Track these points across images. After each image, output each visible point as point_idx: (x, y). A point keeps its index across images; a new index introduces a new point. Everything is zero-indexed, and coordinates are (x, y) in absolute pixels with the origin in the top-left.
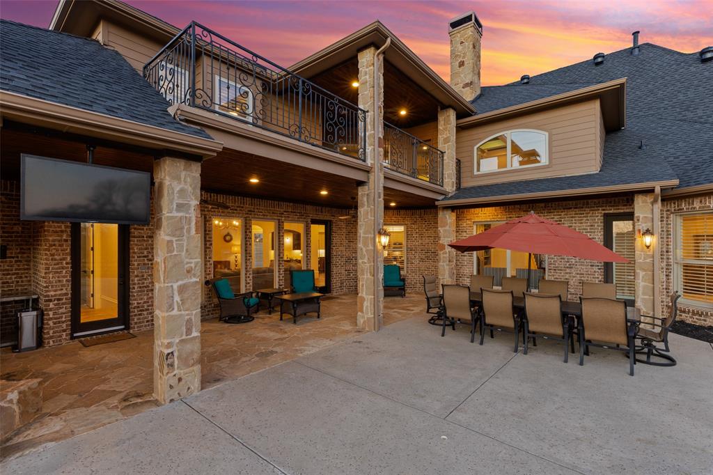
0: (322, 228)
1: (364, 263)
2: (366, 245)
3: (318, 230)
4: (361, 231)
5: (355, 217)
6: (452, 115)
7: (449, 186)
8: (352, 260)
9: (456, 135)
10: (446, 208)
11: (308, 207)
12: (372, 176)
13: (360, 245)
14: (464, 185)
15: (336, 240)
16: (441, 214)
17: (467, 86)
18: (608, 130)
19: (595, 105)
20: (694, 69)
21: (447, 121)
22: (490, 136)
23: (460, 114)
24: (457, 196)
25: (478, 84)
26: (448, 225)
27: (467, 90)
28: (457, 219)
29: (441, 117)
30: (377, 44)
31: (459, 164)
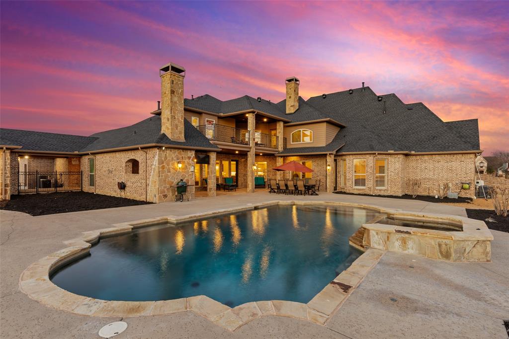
0: (235, 163)
1: (249, 174)
2: (249, 168)
3: (234, 163)
4: (248, 165)
5: (247, 159)
6: (282, 124)
7: (280, 148)
8: (245, 175)
9: (284, 130)
10: (279, 156)
11: (230, 155)
12: (251, 149)
13: (248, 169)
14: (288, 147)
15: (240, 167)
16: (277, 158)
17: (292, 106)
18: (342, 127)
19: (325, 124)
20: (375, 103)
21: (280, 126)
22: (295, 130)
23: (285, 122)
24: (281, 153)
25: (297, 105)
26: (280, 162)
27: (292, 108)
28: (284, 160)
29: (278, 125)
30: (253, 112)
31: (285, 140)
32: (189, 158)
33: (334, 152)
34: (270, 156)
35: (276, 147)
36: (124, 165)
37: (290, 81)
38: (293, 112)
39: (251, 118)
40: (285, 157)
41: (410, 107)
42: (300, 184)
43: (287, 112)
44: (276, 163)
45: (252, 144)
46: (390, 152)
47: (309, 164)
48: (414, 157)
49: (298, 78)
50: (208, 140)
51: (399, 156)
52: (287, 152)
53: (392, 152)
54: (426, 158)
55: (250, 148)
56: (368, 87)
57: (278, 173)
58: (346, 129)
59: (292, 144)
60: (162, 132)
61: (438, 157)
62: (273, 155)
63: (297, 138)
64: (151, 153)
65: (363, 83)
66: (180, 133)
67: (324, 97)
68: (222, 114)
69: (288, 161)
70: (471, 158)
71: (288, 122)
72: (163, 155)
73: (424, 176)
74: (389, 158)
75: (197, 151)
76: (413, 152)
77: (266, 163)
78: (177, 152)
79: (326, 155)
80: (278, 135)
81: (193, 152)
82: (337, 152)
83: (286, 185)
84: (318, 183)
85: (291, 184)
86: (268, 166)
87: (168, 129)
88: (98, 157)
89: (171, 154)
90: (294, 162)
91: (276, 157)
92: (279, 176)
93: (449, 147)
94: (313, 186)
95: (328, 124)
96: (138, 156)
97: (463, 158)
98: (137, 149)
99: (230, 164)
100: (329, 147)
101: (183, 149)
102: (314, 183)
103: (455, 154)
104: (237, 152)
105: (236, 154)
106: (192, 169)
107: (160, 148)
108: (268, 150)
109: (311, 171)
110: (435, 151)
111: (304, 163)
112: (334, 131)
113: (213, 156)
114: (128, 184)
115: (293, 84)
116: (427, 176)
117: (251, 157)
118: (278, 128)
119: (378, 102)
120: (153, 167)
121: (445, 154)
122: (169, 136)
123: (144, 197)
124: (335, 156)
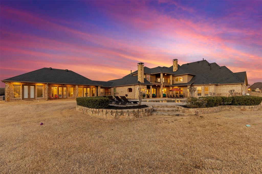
2: (161, 91)
5: (160, 88)
6: (172, 76)
7: (171, 84)
14: (174, 83)
15: (157, 90)
17: (175, 69)
18: (194, 76)
19: (187, 75)
20: (207, 67)
21: (171, 77)
22: (177, 78)
23: (173, 75)
24: (172, 85)
25: (177, 68)
26: (171, 88)
27: (175, 70)
28: (172, 88)
29: (170, 76)
30: (162, 73)
31: (173, 81)
32: (145, 87)
33: (190, 85)
34: (167, 87)
35: (170, 83)
36: (127, 90)
37: (174, 60)
38: (176, 71)
39: (162, 75)
40: (173, 87)
41: (221, 68)
42: (178, 95)
43: (174, 71)
44: (170, 89)
45: (162, 83)
46: (209, 84)
47: (182, 89)
48: (220, 86)
49: (177, 59)
50: (149, 82)
51: (213, 85)
52: (174, 85)
53: (210, 84)
54: (224, 86)
55: (161, 84)
56: (205, 60)
57: (171, 92)
58: (195, 76)
59: (175, 82)
60: (138, 81)
61: (228, 86)
62: (169, 86)
63: (177, 80)
64: (136, 86)
65: (203, 59)
66: (143, 81)
67: (188, 64)
68: (152, 74)
69: (173, 88)
70: (240, 86)
71: (174, 75)
72: (140, 86)
73: (223, 92)
74: (210, 86)
75: (147, 85)
76: (219, 84)
77: (166, 89)
78: (143, 86)
79: (187, 86)
80: (170, 79)
81: (146, 86)
82: (191, 85)
83: (174, 96)
84: (184, 95)
85: (175, 95)
86: (167, 90)
87: (140, 80)
88: (117, 88)
89: (141, 86)
90: (176, 88)
91: (170, 87)
92: (171, 93)
93: (232, 82)
94: (183, 96)
95: (189, 76)
96: (132, 87)
97: (237, 85)
98: (133, 85)
99: (154, 90)
100: (188, 83)
101: (144, 85)
102: (183, 95)
103: (234, 84)
104: (157, 86)
105: (156, 86)
106: (146, 91)
107: (139, 85)
108: (167, 85)
109: (182, 91)
110: (227, 83)
111: (180, 89)
112: (191, 78)
113: (151, 87)
114: (128, 95)
115: (175, 61)
116: (225, 92)
117: (162, 87)
118: (170, 77)
119: (209, 66)
120: (137, 90)
121: (230, 84)
122: (141, 82)
123: (134, 98)
124: (191, 86)
